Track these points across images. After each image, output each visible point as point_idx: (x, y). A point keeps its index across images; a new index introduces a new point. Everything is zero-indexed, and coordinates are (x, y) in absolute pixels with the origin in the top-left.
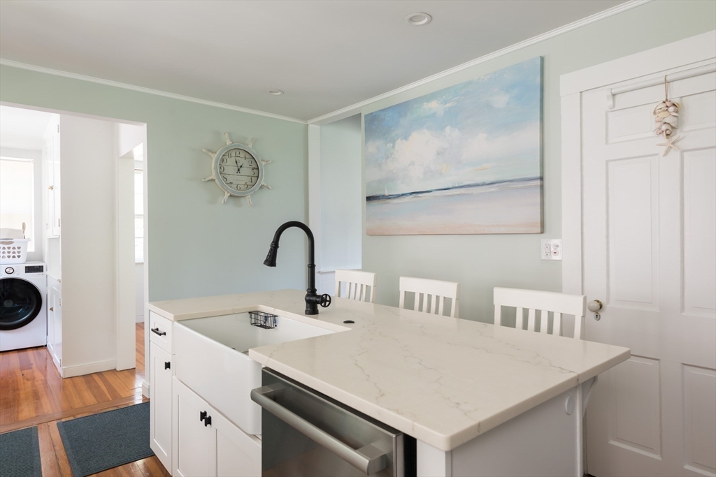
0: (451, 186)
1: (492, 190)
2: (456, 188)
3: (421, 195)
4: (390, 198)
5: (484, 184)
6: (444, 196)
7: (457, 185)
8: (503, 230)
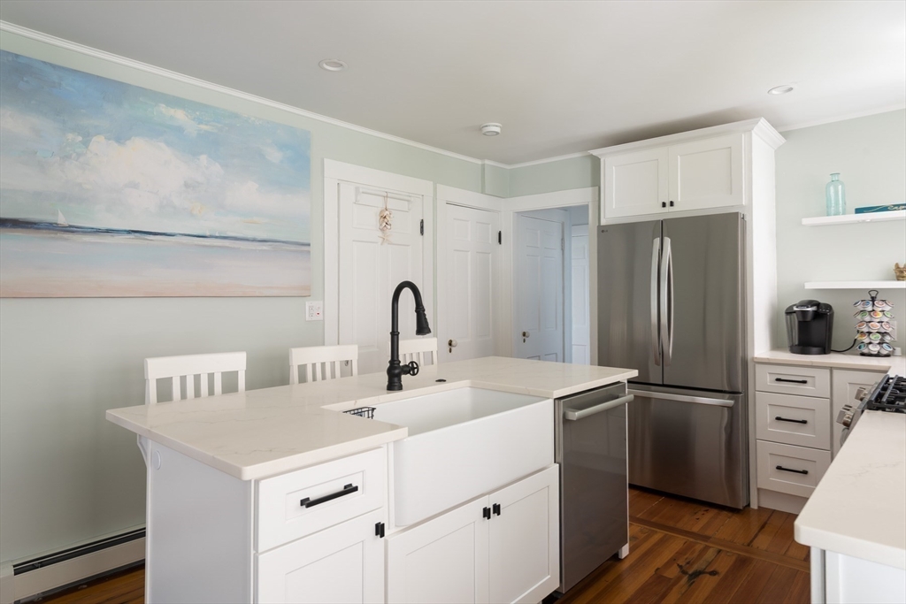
0: (208, 234)
1: (265, 248)
2: (216, 237)
3: (152, 237)
4: (73, 232)
5: (254, 240)
6: (196, 245)
7: (217, 235)
8: (275, 292)
